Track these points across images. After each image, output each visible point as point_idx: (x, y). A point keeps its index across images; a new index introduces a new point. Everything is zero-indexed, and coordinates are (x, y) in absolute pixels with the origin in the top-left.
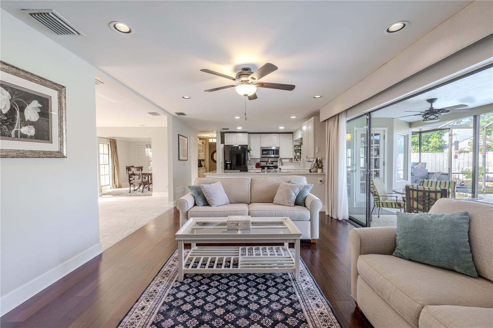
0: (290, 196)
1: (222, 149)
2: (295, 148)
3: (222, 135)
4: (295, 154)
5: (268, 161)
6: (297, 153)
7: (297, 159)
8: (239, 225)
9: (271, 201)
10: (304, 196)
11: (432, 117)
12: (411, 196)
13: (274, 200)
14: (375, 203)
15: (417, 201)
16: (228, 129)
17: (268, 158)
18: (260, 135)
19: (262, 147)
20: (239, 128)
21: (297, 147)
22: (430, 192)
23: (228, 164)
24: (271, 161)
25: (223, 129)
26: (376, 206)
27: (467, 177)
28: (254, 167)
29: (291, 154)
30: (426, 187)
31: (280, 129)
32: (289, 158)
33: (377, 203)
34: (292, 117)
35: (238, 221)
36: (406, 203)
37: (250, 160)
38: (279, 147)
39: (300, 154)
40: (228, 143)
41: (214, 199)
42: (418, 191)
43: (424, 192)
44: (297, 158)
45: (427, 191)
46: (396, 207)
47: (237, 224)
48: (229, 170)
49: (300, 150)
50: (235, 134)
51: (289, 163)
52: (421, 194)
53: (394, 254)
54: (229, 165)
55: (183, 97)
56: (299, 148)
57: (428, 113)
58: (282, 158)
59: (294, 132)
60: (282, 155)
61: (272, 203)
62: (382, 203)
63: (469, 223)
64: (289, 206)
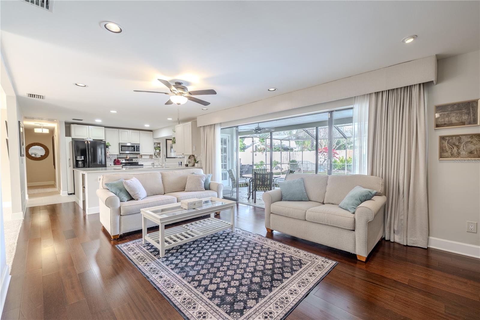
0: (200, 183)
1: (69, 143)
2: (155, 146)
3: (68, 126)
4: (155, 151)
5: (127, 158)
6: (157, 150)
7: (156, 156)
8: (196, 204)
9: (183, 189)
10: (209, 183)
11: (259, 132)
12: (257, 178)
13: (185, 189)
14: (233, 186)
15: (259, 180)
16: (82, 120)
17: (126, 155)
18: (118, 130)
19: (121, 143)
20: (98, 121)
21: (156, 144)
22: (265, 174)
23: (79, 161)
24: (130, 158)
25: (73, 119)
26: (234, 187)
27: (256, 167)
28: (112, 164)
29: (152, 151)
30: (258, 172)
31: (145, 127)
32: (148, 155)
33: (234, 185)
34: (168, 119)
35: (195, 202)
36: (254, 182)
37: (109, 156)
38: (139, 144)
39: (160, 151)
40: (76, 136)
41: (139, 193)
42: (260, 174)
43: (263, 174)
44: (156, 154)
45: (264, 174)
46: (245, 187)
47: (195, 204)
48: (82, 167)
49: (160, 147)
50: (87, 126)
51: (150, 160)
52: (261, 176)
53: (282, 200)
54: (80, 163)
55: (76, 84)
56: (158, 146)
57: (258, 129)
58: (143, 155)
59: (154, 130)
60: (142, 152)
61: (184, 191)
62: (240, 184)
63: (303, 182)
64: (201, 191)
